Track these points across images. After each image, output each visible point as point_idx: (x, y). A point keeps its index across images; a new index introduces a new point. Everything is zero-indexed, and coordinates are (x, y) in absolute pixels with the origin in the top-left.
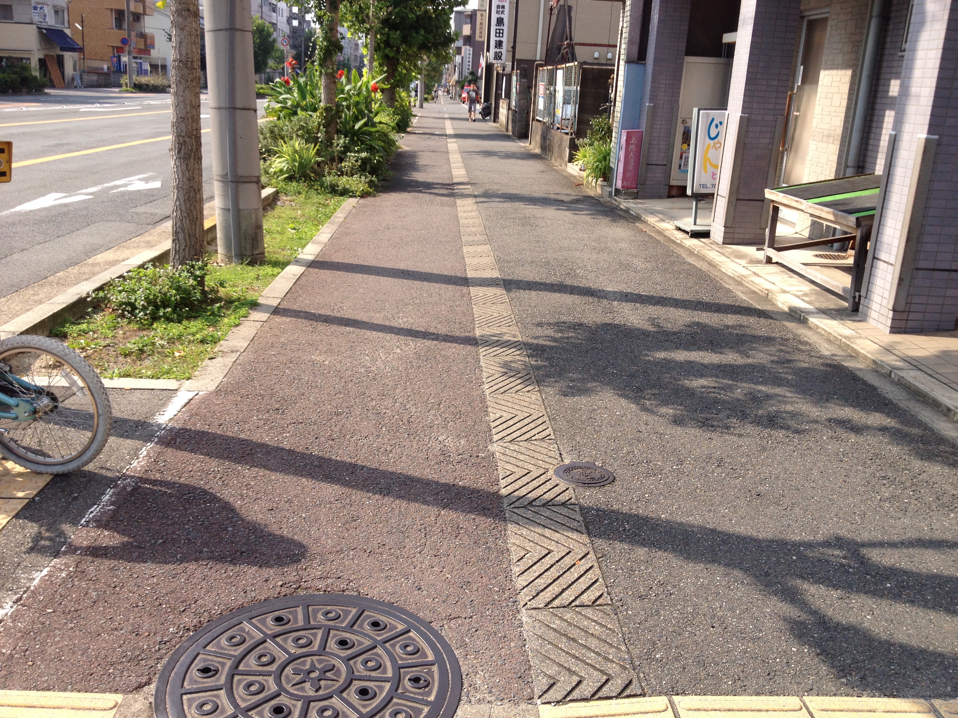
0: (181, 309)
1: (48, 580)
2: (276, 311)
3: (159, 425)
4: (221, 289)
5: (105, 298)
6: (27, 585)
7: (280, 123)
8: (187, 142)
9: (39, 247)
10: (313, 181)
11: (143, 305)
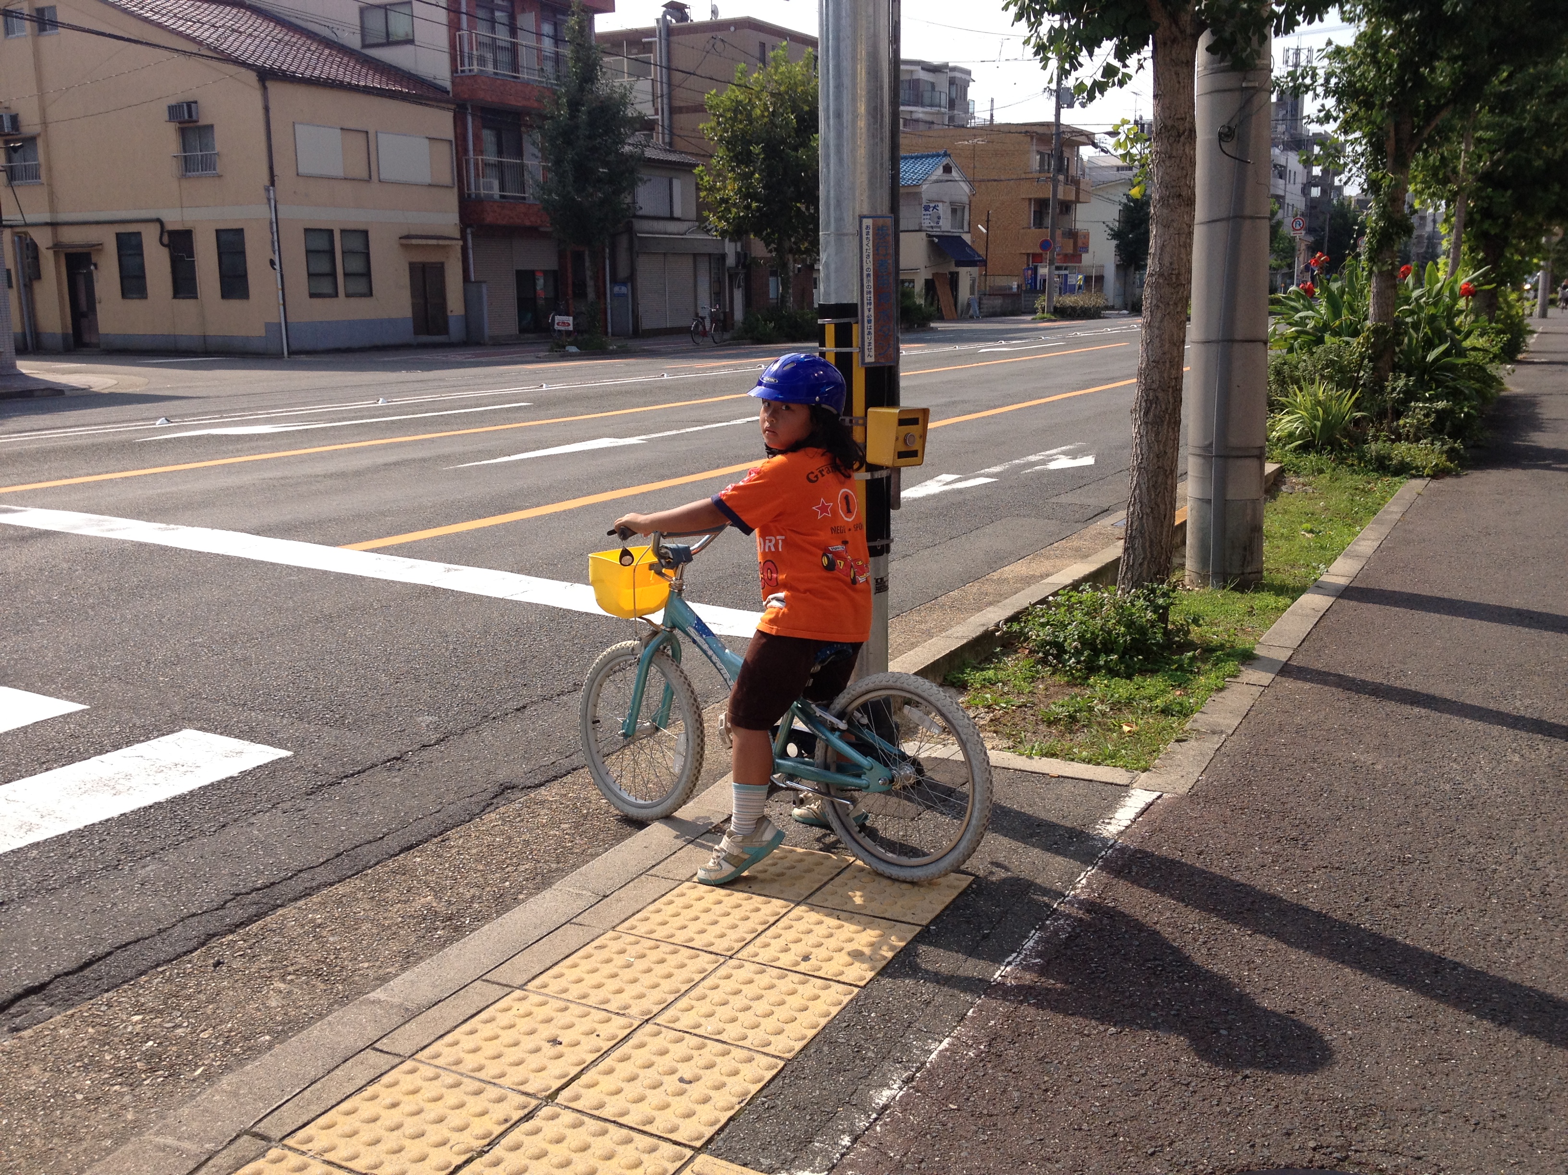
0: (1131, 658)
1: (949, 1058)
2: (1286, 670)
3: (1104, 840)
4: (1193, 628)
5: (1021, 632)
6: (922, 1059)
7: (1293, 358)
8: (1161, 398)
9: (926, 553)
10: (1346, 451)
11: (1076, 647)
